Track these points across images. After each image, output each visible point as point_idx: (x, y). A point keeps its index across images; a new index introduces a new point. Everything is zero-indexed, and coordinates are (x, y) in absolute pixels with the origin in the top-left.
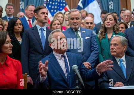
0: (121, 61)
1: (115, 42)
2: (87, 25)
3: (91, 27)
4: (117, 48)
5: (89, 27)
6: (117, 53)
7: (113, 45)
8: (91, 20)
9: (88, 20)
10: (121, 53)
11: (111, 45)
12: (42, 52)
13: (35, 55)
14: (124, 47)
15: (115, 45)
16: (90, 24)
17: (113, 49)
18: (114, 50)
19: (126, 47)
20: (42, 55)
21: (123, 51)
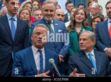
0: (90, 55)
1: (84, 37)
2: (58, 17)
3: (62, 20)
4: (86, 42)
5: (60, 19)
6: (86, 48)
7: (82, 40)
8: (62, 13)
9: (59, 12)
10: (90, 48)
11: (81, 40)
12: (11, 44)
13: (4, 46)
14: (93, 42)
15: (84, 40)
16: (61, 16)
17: (82, 44)
18: (84, 45)
19: (94, 42)
20: (11, 47)
21: (92, 46)
